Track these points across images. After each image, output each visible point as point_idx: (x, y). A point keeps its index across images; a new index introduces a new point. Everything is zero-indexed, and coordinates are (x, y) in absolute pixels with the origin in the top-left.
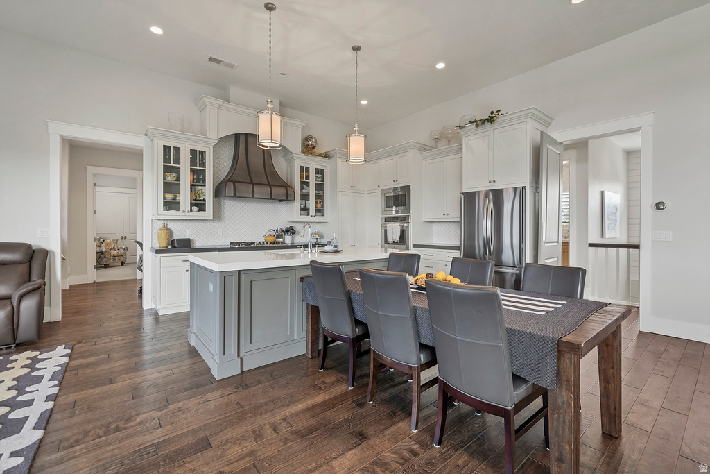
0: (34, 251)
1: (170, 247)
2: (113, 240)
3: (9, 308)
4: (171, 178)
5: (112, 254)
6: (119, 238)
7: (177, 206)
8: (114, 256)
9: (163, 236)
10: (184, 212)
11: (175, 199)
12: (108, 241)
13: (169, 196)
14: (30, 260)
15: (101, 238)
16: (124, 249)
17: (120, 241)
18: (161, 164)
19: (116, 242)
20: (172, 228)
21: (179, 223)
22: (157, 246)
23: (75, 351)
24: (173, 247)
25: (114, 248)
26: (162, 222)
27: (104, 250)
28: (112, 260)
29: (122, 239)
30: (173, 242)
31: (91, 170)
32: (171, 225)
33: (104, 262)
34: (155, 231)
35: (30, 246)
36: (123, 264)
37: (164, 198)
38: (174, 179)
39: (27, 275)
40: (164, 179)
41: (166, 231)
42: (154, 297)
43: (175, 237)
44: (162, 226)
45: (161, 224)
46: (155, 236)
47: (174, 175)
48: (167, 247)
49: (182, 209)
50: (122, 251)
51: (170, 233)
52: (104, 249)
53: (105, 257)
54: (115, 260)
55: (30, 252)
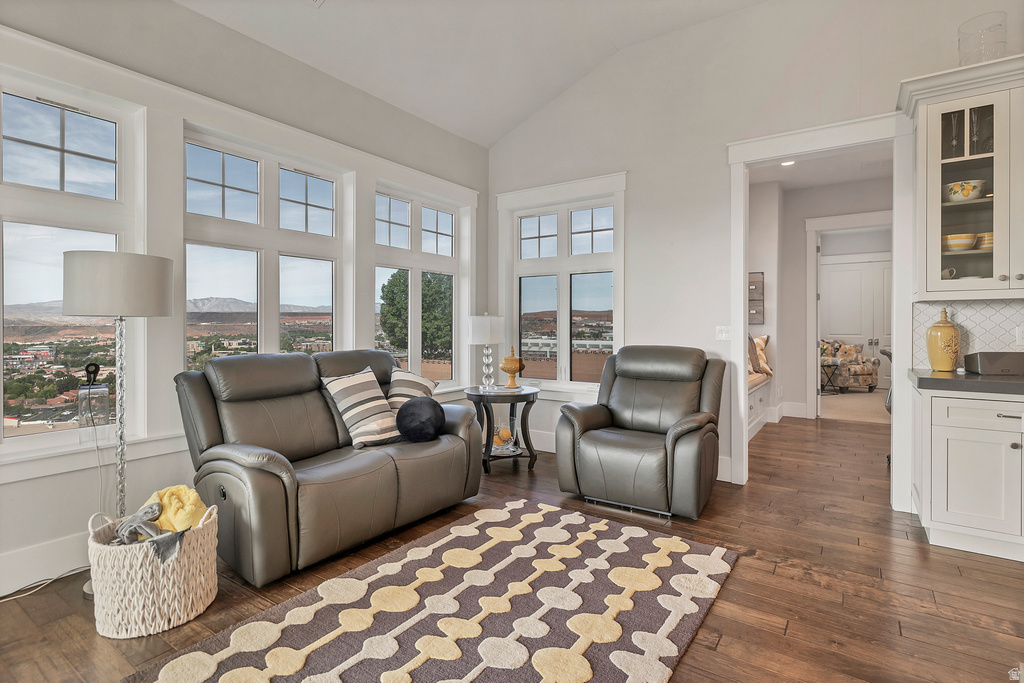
0: (707, 361)
1: (961, 371)
2: (856, 346)
3: (661, 454)
4: (965, 193)
5: (852, 370)
6: (866, 343)
7: (983, 265)
8: (856, 374)
9: (941, 344)
10: (1005, 278)
11: (976, 246)
12: (847, 347)
13: (959, 241)
14: (702, 377)
15: (836, 342)
16: (874, 363)
17: (866, 348)
18: (937, 162)
19: (859, 349)
20: (968, 325)
21: (988, 311)
22: (925, 368)
23: (739, 570)
24: (971, 372)
25: (856, 360)
26: (939, 309)
27: (839, 362)
28: (852, 380)
29: (871, 344)
30: (969, 361)
31: (813, 226)
32: (965, 317)
33: (839, 382)
34: (923, 330)
35: (701, 354)
36: (871, 389)
37: (945, 247)
38: (973, 194)
39: (696, 401)
40: (944, 200)
41: (950, 332)
42: (917, 491)
43: (977, 347)
44: (938, 318)
45: (935, 314)
46: (922, 343)
47: (973, 183)
48: (954, 372)
49: (998, 270)
50: (869, 366)
51: (961, 335)
52: (839, 360)
53: (841, 375)
54: (857, 380)
55: (702, 364)
